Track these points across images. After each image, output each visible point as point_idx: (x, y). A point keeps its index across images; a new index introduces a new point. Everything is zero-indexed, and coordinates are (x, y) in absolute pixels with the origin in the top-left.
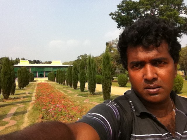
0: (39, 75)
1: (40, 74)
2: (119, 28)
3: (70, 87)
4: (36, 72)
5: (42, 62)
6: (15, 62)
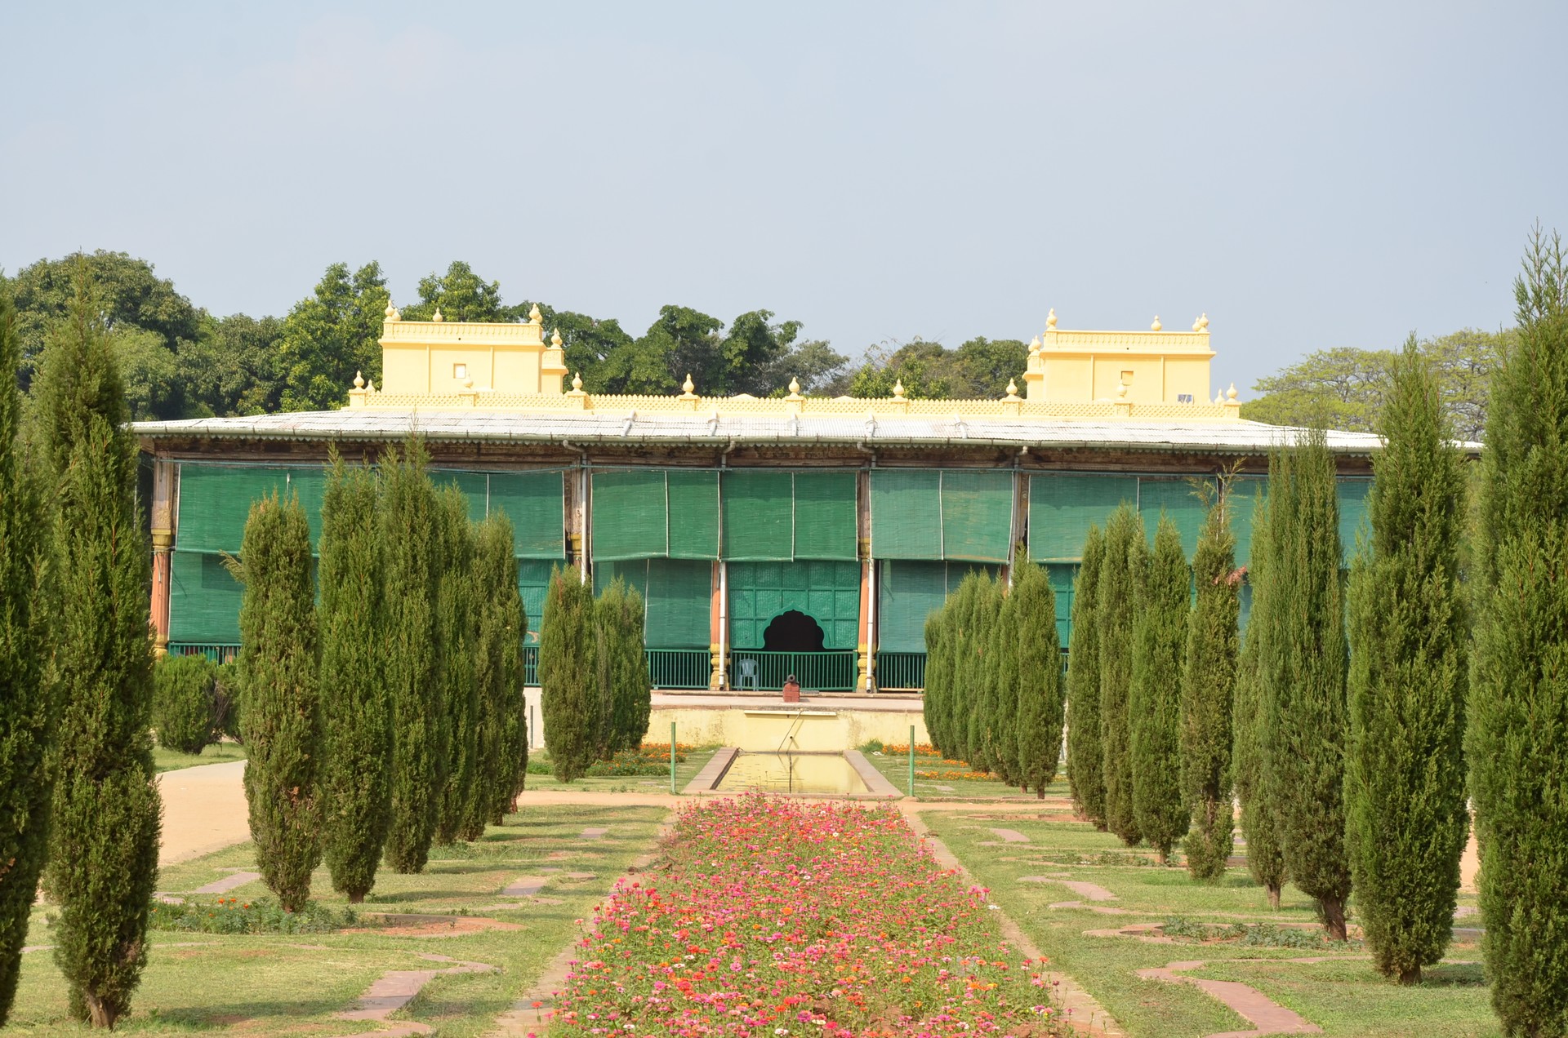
0: (752, 637)
1: (770, 605)
3: (1310, 923)
4: (704, 568)
5: (837, 362)
6: (304, 355)
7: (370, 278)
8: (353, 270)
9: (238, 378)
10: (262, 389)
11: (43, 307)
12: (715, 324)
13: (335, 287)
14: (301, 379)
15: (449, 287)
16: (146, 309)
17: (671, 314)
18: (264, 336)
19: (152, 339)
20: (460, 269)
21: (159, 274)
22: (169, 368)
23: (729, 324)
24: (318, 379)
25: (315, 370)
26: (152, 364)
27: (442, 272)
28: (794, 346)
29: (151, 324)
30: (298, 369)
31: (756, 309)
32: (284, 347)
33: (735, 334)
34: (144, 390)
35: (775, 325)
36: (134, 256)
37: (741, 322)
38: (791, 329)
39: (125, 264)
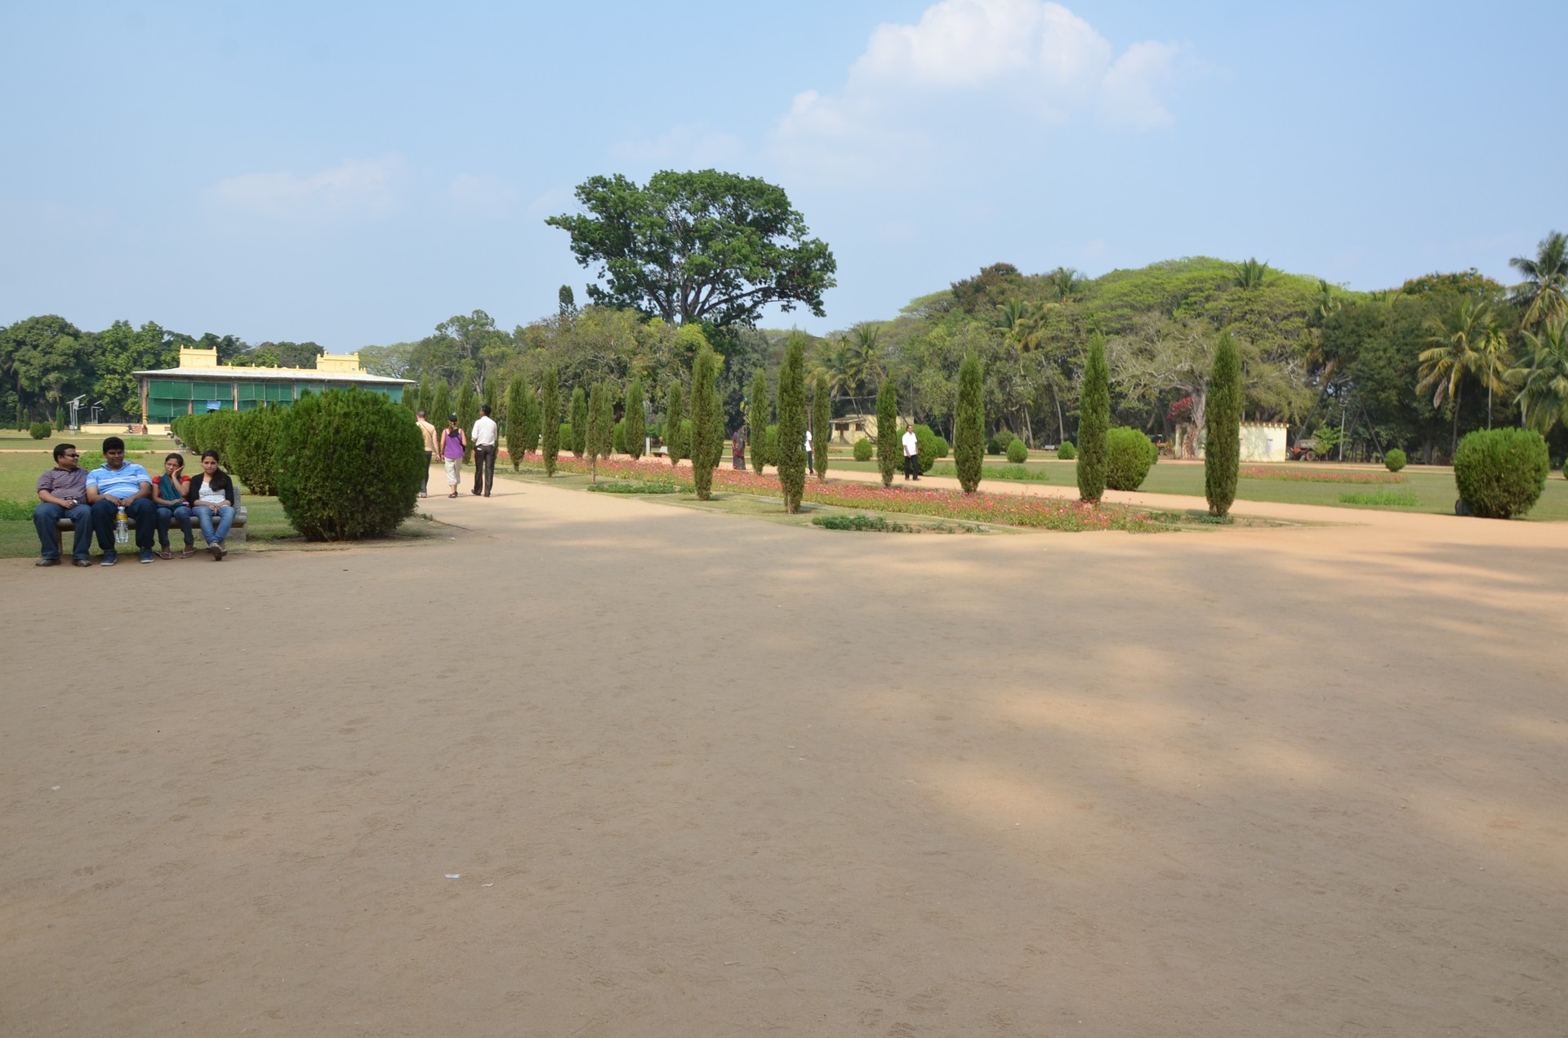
2: (585, 265)
5: (249, 347)
6: (112, 343)
7: (126, 324)
8: (122, 321)
9: (93, 348)
10: (99, 351)
11: (38, 329)
12: (218, 337)
13: (117, 326)
14: (112, 349)
15: (149, 327)
16: (67, 330)
17: (206, 334)
18: (100, 337)
19: (71, 339)
20: (152, 323)
21: (68, 321)
22: (77, 346)
23: (222, 338)
24: (116, 349)
25: (115, 346)
26: (73, 345)
27: (147, 323)
28: (238, 343)
29: (68, 334)
30: (111, 346)
31: (229, 334)
32: (106, 341)
33: (224, 340)
34: (71, 352)
35: (234, 338)
36: (60, 316)
37: (225, 337)
38: (238, 339)
39: (58, 318)
